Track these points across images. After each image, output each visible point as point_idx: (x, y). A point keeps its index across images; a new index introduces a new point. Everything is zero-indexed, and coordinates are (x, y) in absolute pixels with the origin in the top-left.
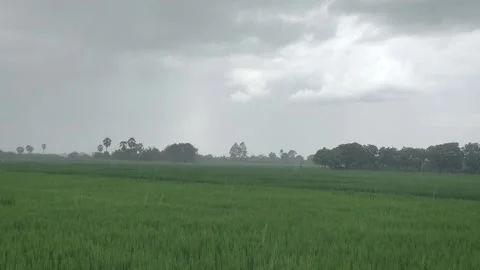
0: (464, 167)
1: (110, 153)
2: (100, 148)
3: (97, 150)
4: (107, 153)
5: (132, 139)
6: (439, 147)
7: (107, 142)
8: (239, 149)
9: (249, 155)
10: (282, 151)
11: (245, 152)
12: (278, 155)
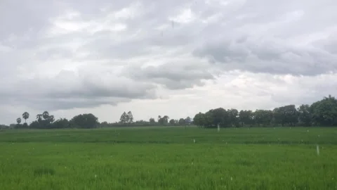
0: (300, 122)
1: (29, 124)
2: (19, 121)
3: (16, 123)
4: (25, 124)
5: (46, 112)
6: (282, 109)
7: (26, 116)
8: (127, 116)
9: (134, 121)
10: (159, 117)
11: (132, 119)
12: (156, 120)
